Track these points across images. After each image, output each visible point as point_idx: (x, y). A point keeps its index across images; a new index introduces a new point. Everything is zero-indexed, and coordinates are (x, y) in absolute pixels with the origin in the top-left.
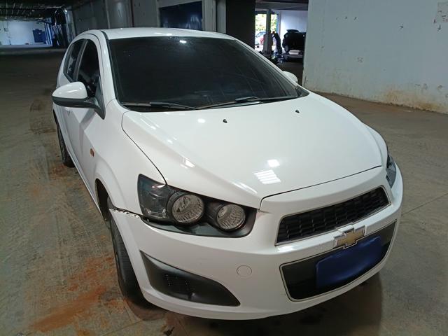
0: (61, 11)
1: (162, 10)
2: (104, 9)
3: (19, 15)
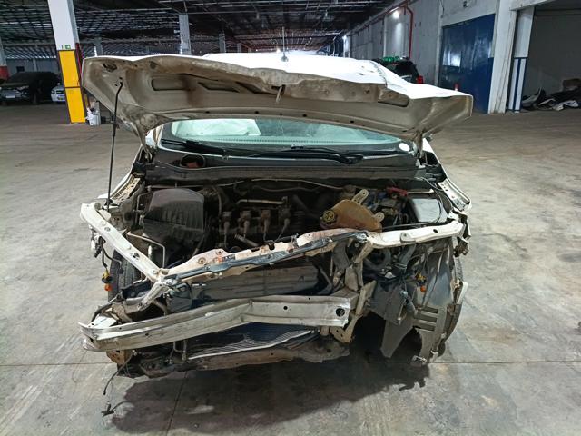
0: (339, 37)
1: (444, 28)
2: (382, 32)
3: (299, 45)
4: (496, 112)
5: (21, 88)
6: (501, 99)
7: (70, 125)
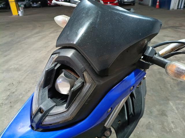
4: (173, 9)
5: (3, 3)
6: (176, 4)
7: (13, 16)
